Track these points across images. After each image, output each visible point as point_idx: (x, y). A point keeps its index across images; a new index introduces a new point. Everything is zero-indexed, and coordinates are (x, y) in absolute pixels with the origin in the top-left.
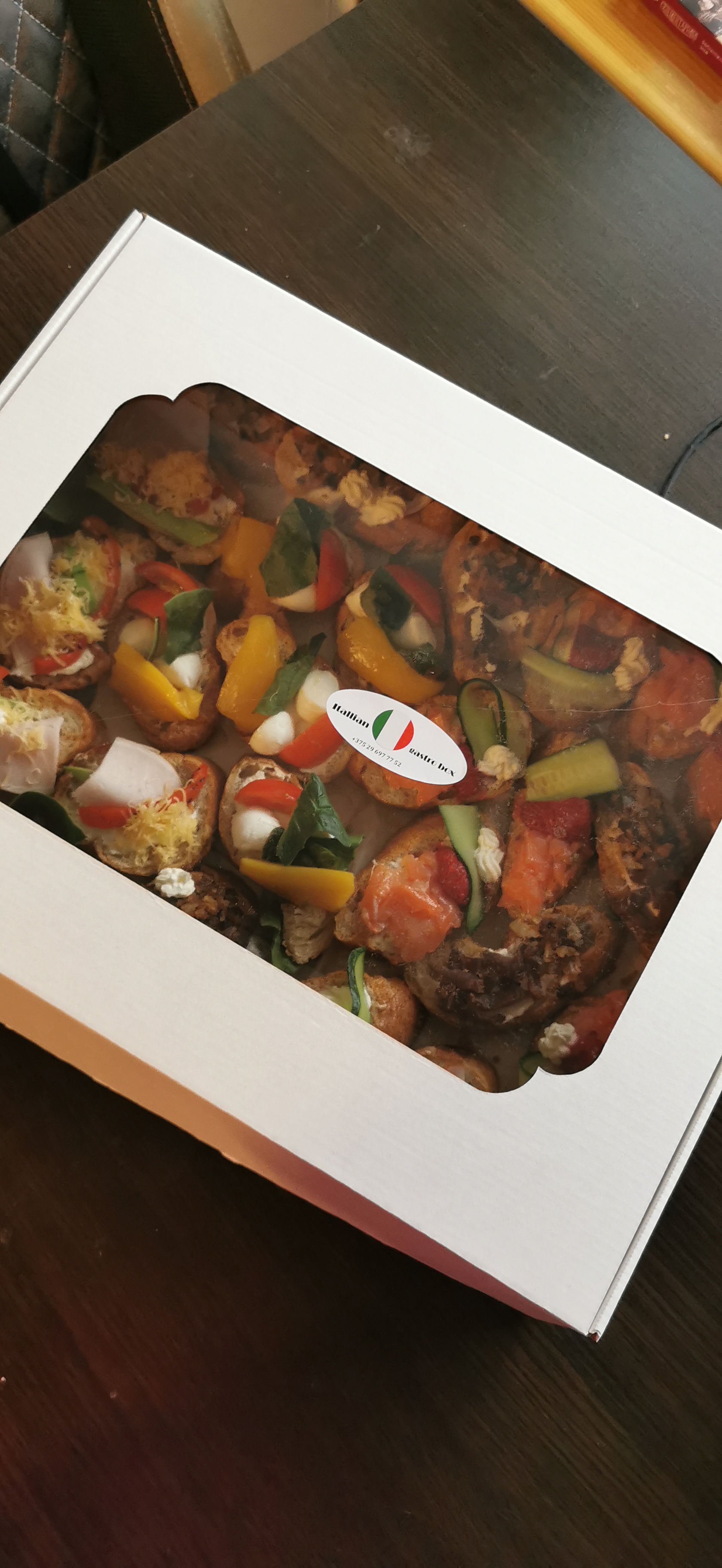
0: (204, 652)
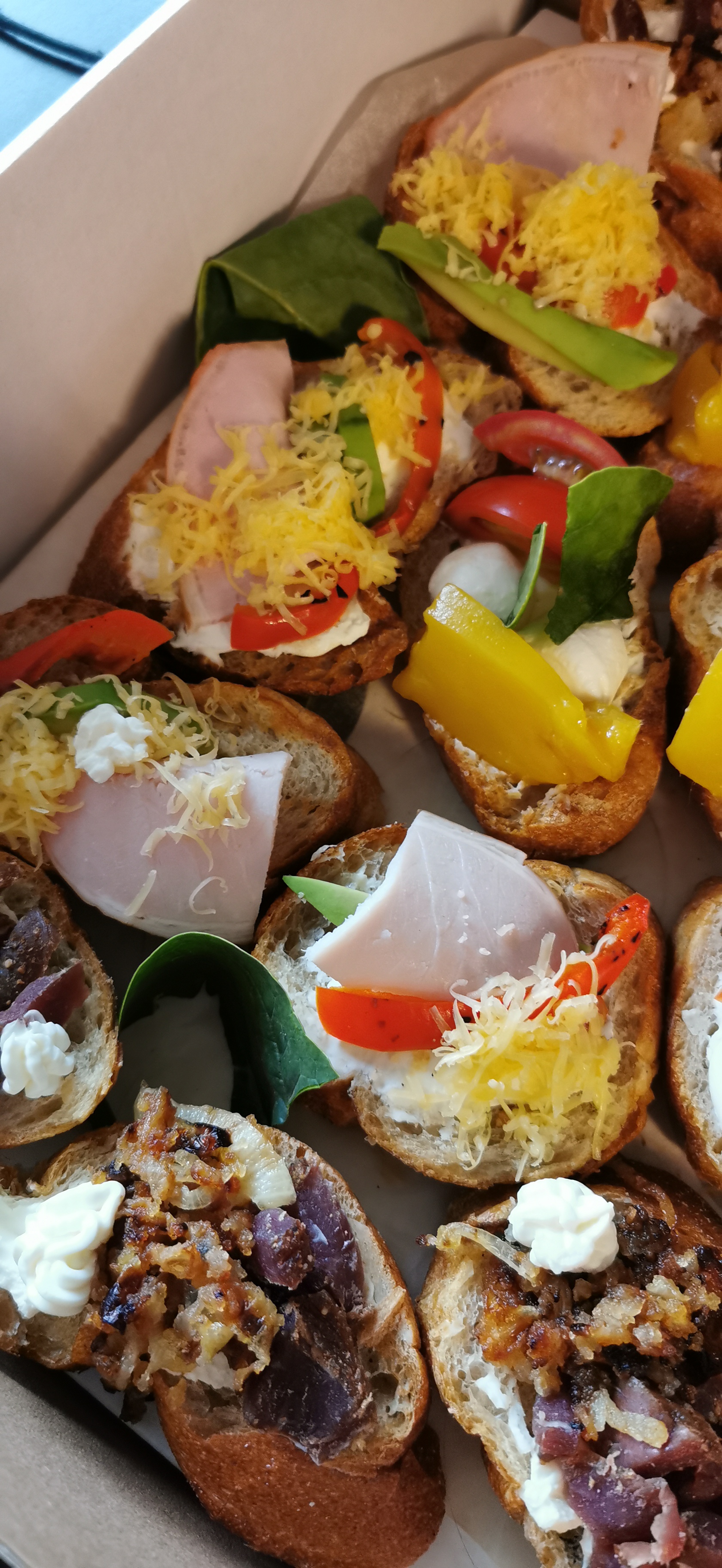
0: (633, 625)
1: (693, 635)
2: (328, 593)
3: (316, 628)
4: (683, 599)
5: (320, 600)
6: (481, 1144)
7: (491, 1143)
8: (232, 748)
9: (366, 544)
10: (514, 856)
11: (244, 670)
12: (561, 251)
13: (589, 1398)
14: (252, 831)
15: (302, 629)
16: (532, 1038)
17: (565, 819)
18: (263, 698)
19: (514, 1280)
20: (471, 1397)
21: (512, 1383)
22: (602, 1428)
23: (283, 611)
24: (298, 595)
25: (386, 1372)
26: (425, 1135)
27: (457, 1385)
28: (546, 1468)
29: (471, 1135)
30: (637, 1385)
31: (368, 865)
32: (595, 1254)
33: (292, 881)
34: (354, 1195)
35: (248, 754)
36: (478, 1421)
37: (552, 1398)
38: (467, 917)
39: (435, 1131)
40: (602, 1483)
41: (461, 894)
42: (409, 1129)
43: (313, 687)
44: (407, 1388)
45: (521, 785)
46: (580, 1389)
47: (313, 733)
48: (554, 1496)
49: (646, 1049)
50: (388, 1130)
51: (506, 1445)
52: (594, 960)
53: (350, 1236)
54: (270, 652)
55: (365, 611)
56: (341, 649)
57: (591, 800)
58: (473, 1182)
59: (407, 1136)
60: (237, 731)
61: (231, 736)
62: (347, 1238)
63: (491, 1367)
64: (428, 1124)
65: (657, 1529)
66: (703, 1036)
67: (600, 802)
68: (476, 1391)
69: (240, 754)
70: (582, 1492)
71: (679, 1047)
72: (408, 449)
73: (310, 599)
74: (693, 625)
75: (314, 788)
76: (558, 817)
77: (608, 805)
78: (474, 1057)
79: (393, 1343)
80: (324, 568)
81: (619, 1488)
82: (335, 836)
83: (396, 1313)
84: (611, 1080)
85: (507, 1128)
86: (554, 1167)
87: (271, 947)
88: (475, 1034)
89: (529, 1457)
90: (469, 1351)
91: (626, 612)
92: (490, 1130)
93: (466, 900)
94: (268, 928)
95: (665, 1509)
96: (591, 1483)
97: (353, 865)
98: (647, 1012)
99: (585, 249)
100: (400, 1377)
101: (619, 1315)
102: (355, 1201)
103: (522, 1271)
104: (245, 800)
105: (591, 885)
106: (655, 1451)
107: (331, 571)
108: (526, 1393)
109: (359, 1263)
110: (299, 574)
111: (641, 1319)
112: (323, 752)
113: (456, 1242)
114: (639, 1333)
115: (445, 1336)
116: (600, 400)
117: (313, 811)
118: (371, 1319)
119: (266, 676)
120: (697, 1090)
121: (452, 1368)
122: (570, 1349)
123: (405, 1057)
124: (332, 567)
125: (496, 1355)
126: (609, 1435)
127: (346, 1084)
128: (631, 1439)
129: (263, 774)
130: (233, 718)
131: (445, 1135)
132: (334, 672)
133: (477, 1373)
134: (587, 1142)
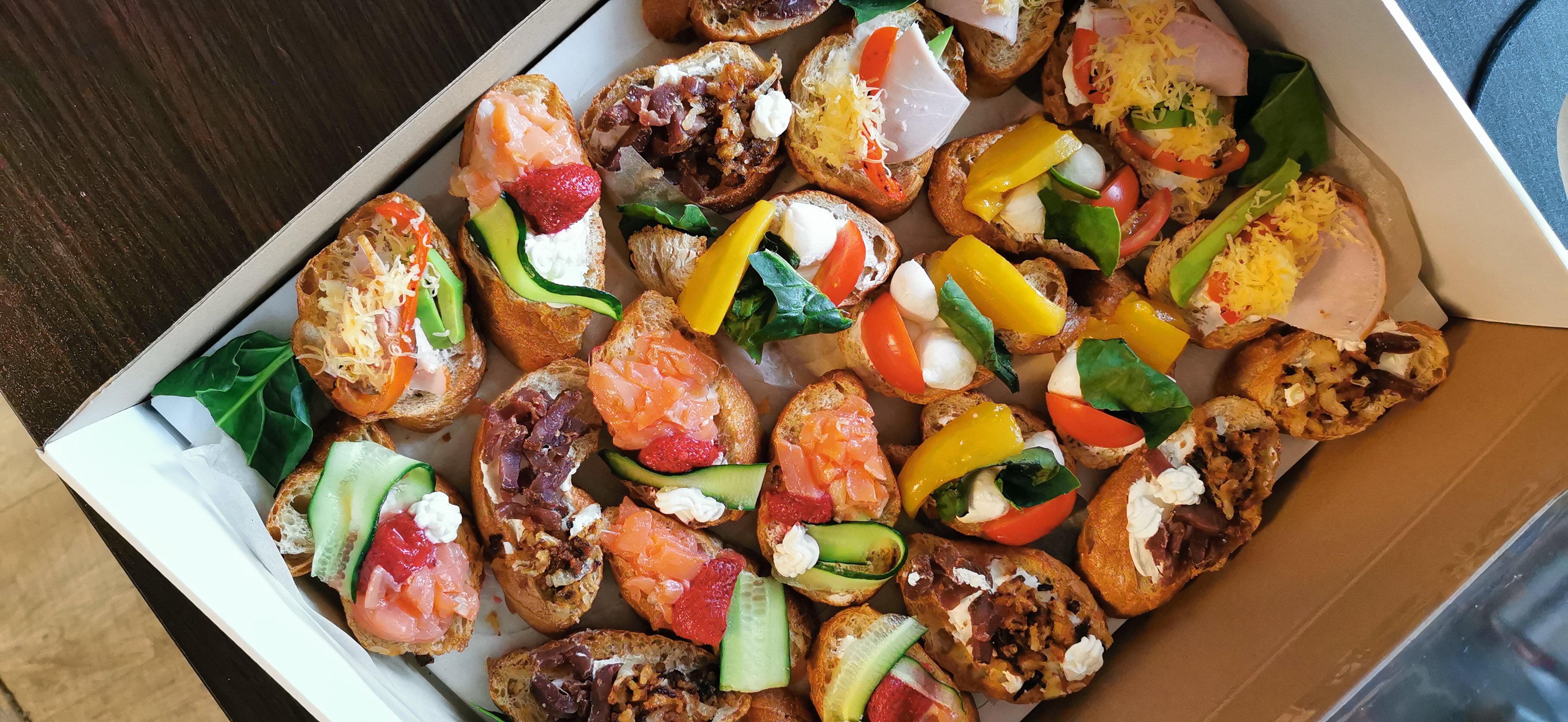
0: (1040, 240)
1: (1027, 264)
2: (1094, 85)
3: (1076, 73)
4: (1046, 265)
5: (1091, 80)
6: (811, 89)
7: (810, 94)
8: (1024, 16)
9: (1115, 108)
10: (938, 143)
11: (1064, 33)
12: (1256, 256)
13: (703, 104)
14: (980, 15)
15: (1077, 66)
16: (854, 121)
17: (950, 178)
18: (1046, 39)
19: (754, 87)
20: (713, 54)
21: (714, 74)
22: (691, 105)
23: (1089, 58)
24: (1096, 67)
25: (729, 21)
26: (820, 64)
27: (719, 49)
28: (680, 78)
29: (816, 86)
30: (704, 125)
31: (949, 71)
32: (758, 122)
33: (950, 30)
34: (803, 25)
35: (1019, 25)
36: (705, 53)
37: (705, 88)
38: (915, 106)
39: (821, 70)
40: (671, 98)
41: (926, 108)
42: (824, 59)
43: (1047, 69)
44: (721, 28)
45: (971, 161)
46: (707, 102)
47: (1023, 62)
48: (670, 77)
49: (834, 182)
50: (827, 48)
51: (692, 63)
52: (881, 164)
53: (788, 17)
54: (1070, 49)
55: (1081, 105)
56: (1064, 87)
57: (956, 194)
58: (795, 82)
59: (822, 56)
60: (1033, 22)
61: (1030, 17)
62: (788, 15)
63: (722, 66)
64: (825, 67)
65: (653, 113)
66: (834, 211)
67: (954, 198)
68: (715, 57)
69: (1019, 20)
70: (669, 90)
71: (831, 199)
72: (1165, 148)
73: (1093, 75)
74: (1032, 266)
75: (994, 55)
76: (951, 175)
77: (951, 202)
78: (852, 93)
79: (739, 26)
80: (1108, 86)
81: (669, 104)
82: (967, 57)
83: (752, 31)
84: (825, 159)
85: (815, 103)
86: (794, 122)
87: (920, 14)
88: (862, 95)
89: (686, 71)
90: (730, 58)
91: (1047, 236)
92: (816, 96)
93: (923, 109)
94: (930, 14)
95: (659, 119)
96: (672, 94)
97: (951, 63)
98: (850, 189)
99: (1254, 267)
100: (726, 26)
101: (734, 124)
102: (799, 24)
103: (757, 90)
104: (995, 13)
105: (914, 180)
106: (680, 123)
107: (1105, 90)
108: (708, 78)
109: (775, 19)
110: (1108, 71)
111: (731, 133)
112: (1011, 64)
113: (774, 65)
114: (726, 130)
115: (739, 49)
116: (1169, 261)
117: (983, 52)
118: (753, 20)
119: (1058, 45)
120: (811, 200)
121: (725, 49)
122: (724, 101)
123: (858, 64)
124: (1108, 90)
125: (728, 68)
126: (688, 108)
127: (851, 34)
128: (687, 114)
129: (1006, 26)
130: (1039, 21)
131: (819, 74)
132: (1052, 81)
133: (722, 59)
134: (800, 141)
